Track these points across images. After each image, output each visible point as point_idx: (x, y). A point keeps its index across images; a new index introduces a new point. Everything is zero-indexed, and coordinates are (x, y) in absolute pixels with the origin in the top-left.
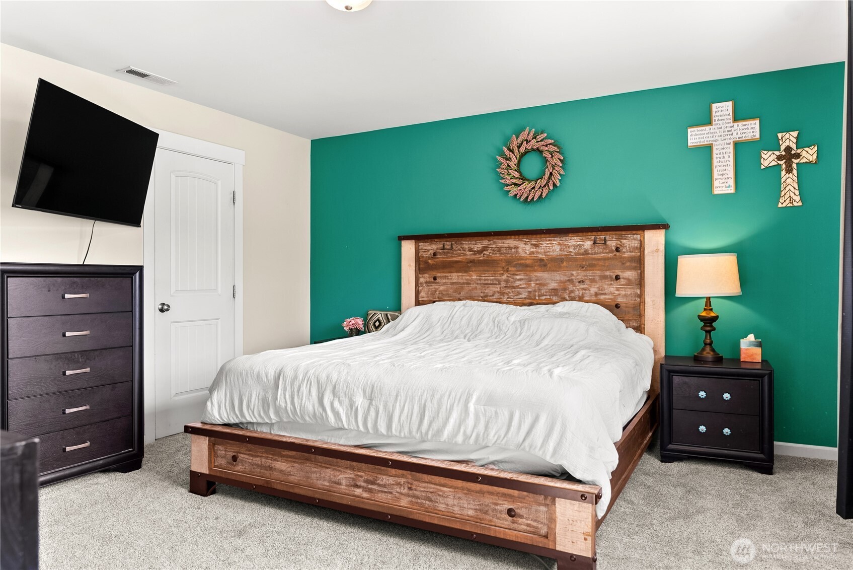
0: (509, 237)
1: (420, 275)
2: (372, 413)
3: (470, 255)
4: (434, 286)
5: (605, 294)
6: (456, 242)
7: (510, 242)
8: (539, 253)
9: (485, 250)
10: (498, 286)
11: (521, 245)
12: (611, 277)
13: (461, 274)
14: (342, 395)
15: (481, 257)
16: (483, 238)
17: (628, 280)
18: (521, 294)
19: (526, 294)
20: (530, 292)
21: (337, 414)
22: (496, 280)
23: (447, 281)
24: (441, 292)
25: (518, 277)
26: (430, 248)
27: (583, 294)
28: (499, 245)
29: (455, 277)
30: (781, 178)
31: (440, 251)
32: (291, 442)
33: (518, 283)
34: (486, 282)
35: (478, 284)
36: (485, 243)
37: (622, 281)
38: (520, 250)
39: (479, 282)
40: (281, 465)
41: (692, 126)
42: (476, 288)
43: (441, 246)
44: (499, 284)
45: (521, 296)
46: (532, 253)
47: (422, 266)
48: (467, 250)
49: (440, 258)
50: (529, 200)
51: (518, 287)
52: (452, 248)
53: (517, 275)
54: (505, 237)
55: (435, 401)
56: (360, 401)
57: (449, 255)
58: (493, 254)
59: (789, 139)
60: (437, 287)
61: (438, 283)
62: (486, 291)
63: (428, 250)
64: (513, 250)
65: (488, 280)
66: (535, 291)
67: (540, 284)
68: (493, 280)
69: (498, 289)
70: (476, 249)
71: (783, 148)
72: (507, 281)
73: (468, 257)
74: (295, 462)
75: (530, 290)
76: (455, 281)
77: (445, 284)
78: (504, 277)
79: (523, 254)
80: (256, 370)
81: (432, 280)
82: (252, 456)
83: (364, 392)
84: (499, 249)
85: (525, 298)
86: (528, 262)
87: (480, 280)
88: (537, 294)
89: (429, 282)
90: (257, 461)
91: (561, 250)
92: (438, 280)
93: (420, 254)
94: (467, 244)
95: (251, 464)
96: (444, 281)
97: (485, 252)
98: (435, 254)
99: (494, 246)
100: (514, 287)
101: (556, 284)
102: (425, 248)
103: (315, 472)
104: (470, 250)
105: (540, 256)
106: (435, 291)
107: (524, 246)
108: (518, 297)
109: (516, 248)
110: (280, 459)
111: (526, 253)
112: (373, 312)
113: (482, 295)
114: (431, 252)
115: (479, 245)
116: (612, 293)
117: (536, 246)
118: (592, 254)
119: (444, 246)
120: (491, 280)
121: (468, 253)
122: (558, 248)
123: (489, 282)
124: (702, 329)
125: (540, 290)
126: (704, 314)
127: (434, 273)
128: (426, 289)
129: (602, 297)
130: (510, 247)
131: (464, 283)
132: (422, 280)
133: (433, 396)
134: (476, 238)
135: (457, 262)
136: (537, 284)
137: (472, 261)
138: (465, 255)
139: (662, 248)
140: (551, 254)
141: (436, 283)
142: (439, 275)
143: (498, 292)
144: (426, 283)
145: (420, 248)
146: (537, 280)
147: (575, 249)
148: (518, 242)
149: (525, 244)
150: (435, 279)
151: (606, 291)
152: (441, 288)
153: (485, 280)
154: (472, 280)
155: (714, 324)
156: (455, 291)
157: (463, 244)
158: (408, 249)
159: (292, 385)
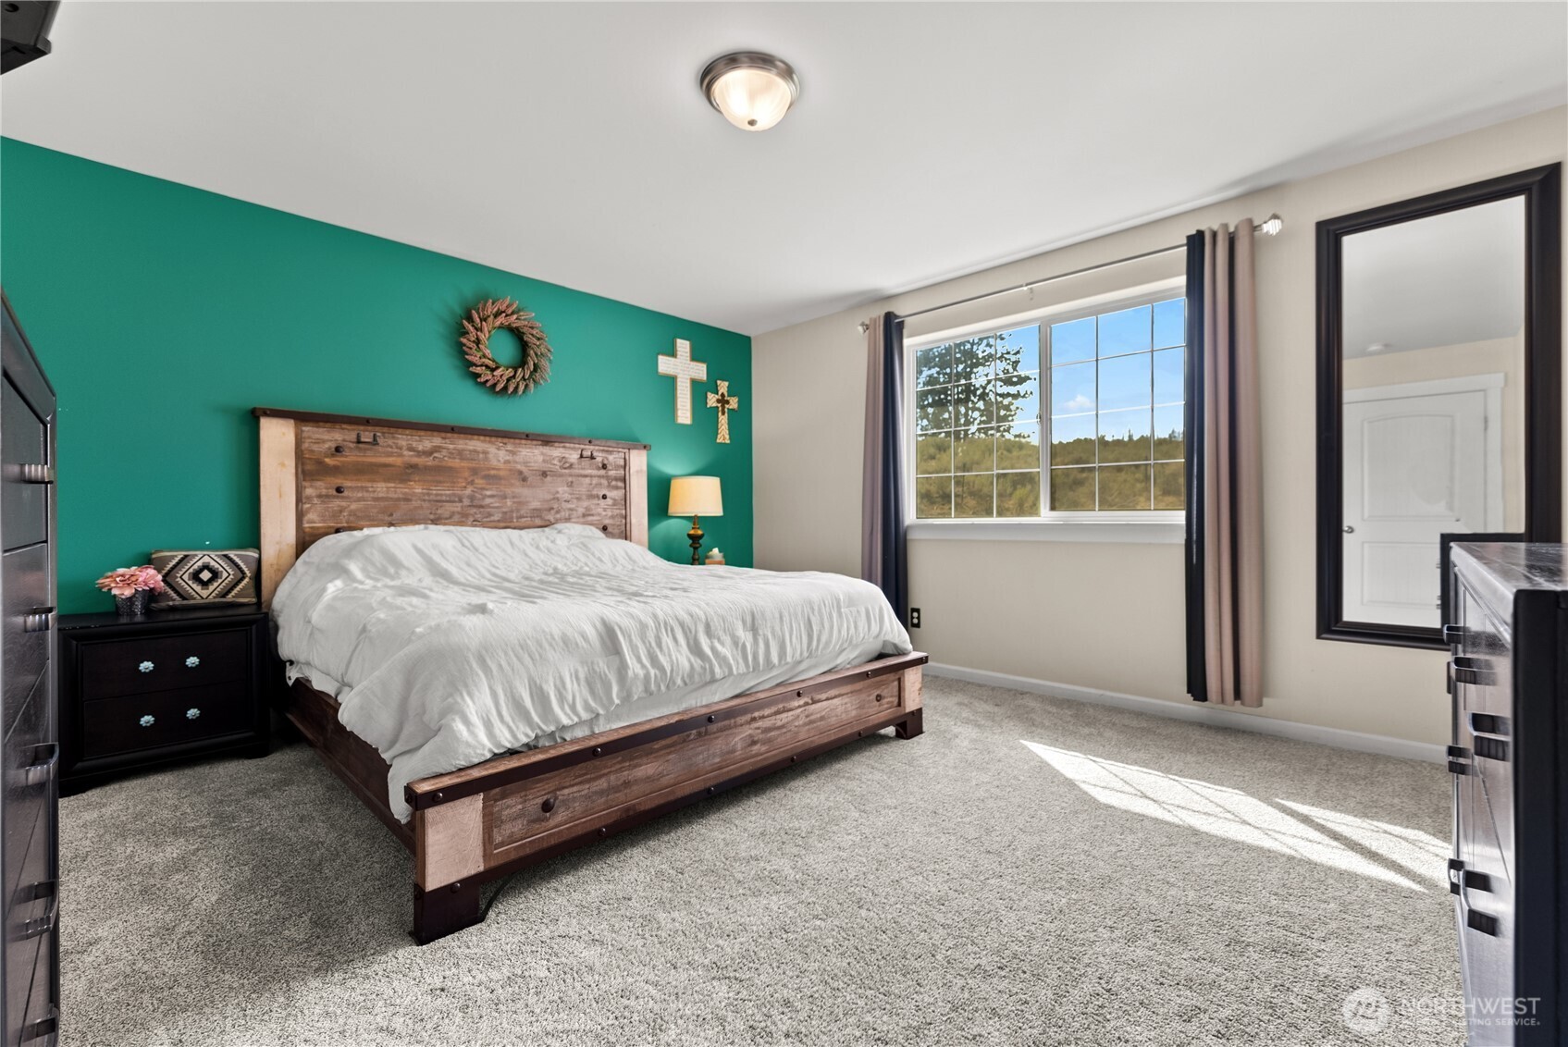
0: (476, 437)
1: (305, 484)
3: (412, 456)
4: (336, 504)
5: (592, 515)
6: (383, 433)
7: (476, 444)
8: (517, 463)
9: (436, 452)
10: (457, 504)
11: (492, 449)
12: (598, 496)
13: (393, 485)
14: (721, 633)
15: (429, 461)
16: (435, 434)
17: (615, 500)
18: (493, 515)
19: (500, 515)
20: (505, 513)
21: (723, 660)
22: (454, 495)
23: (366, 494)
24: (352, 513)
25: (488, 493)
26: (325, 438)
27: (569, 515)
28: (460, 447)
29: (382, 488)
30: (718, 418)
31: (352, 445)
32: (677, 722)
33: (488, 501)
34: (439, 498)
35: (424, 500)
36: (437, 441)
37: (609, 501)
38: (491, 456)
39: (427, 498)
40: (647, 769)
41: (663, 354)
42: (421, 507)
43: (353, 436)
44: (461, 501)
45: (492, 518)
46: (507, 462)
47: (308, 468)
48: (404, 447)
49: (351, 457)
50: (498, 389)
51: (488, 506)
52: (375, 442)
53: (487, 490)
54: (470, 436)
55: (816, 613)
57: (369, 453)
58: (450, 457)
59: (723, 387)
60: (344, 504)
61: (347, 497)
62: (439, 512)
63: (324, 441)
64: (481, 456)
65: (441, 495)
66: (512, 511)
67: (519, 503)
68: (449, 495)
69: (459, 509)
70: (420, 448)
71: (720, 393)
72: (472, 498)
73: (406, 459)
74: (669, 754)
75: (504, 510)
76: (381, 495)
77: (359, 500)
78: (468, 491)
79: (494, 463)
81: (335, 493)
83: (744, 622)
84: (460, 453)
85: (499, 521)
86: (502, 473)
87: (429, 494)
88: (515, 515)
89: (327, 496)
91: (544, 461)
92: (346, 494)
93: (306, 445)
94: (403, 439)
95: (588, 797)
96: (360, 495)
97: (436, 455)
98: (338, 449)
99: (451, 446)
100: (482, 507)
101: (539, 503)
102: (318, 436)
104: (411, 449)
105: (519, 467)
106: (341, 512)
107: (496, 451)
108: (488, 519)
109: (485, 453)
111: (499, 461)
112: (180, 555)
113: (432, 517)
114: (333, 445)
115: (428, 442)
116: (599, 515)
117: (513, 453)
118: (579, 469)
119: (358, 436)
120: (446, 495)
121: (406, 453)
122: (540, 458)
123: (444, 498)
124: (691, 546)
125: (518, 510)
126: (692, 532)
127: (339, 481)
128: (320, 507)
129: (590, 518)
130: (475, 451)
131: (398, 499)
132: (309, 491)
133: (813, 609)
134: (422, 433)
135: (386, 465)
136: (514, 502)
137: (413, 467)
138: (401, 455)
139: (645, 468)
140: (532, 464)
141: (343, 497)
142: (347, 484)
143: (459, 513)
144: (320, 496)
145: (305, 435)
146: (514, 497)
147: (560, 461)
148: (487, 446)
149: (498, 449)
150: (339, 490)
151: (593, 512)
152: (354, 506)
153: (437, 495)
154: (414, 494)
155: (701, 541)
156: (383, 511)
157: (398, 439)
158: (277, 438)
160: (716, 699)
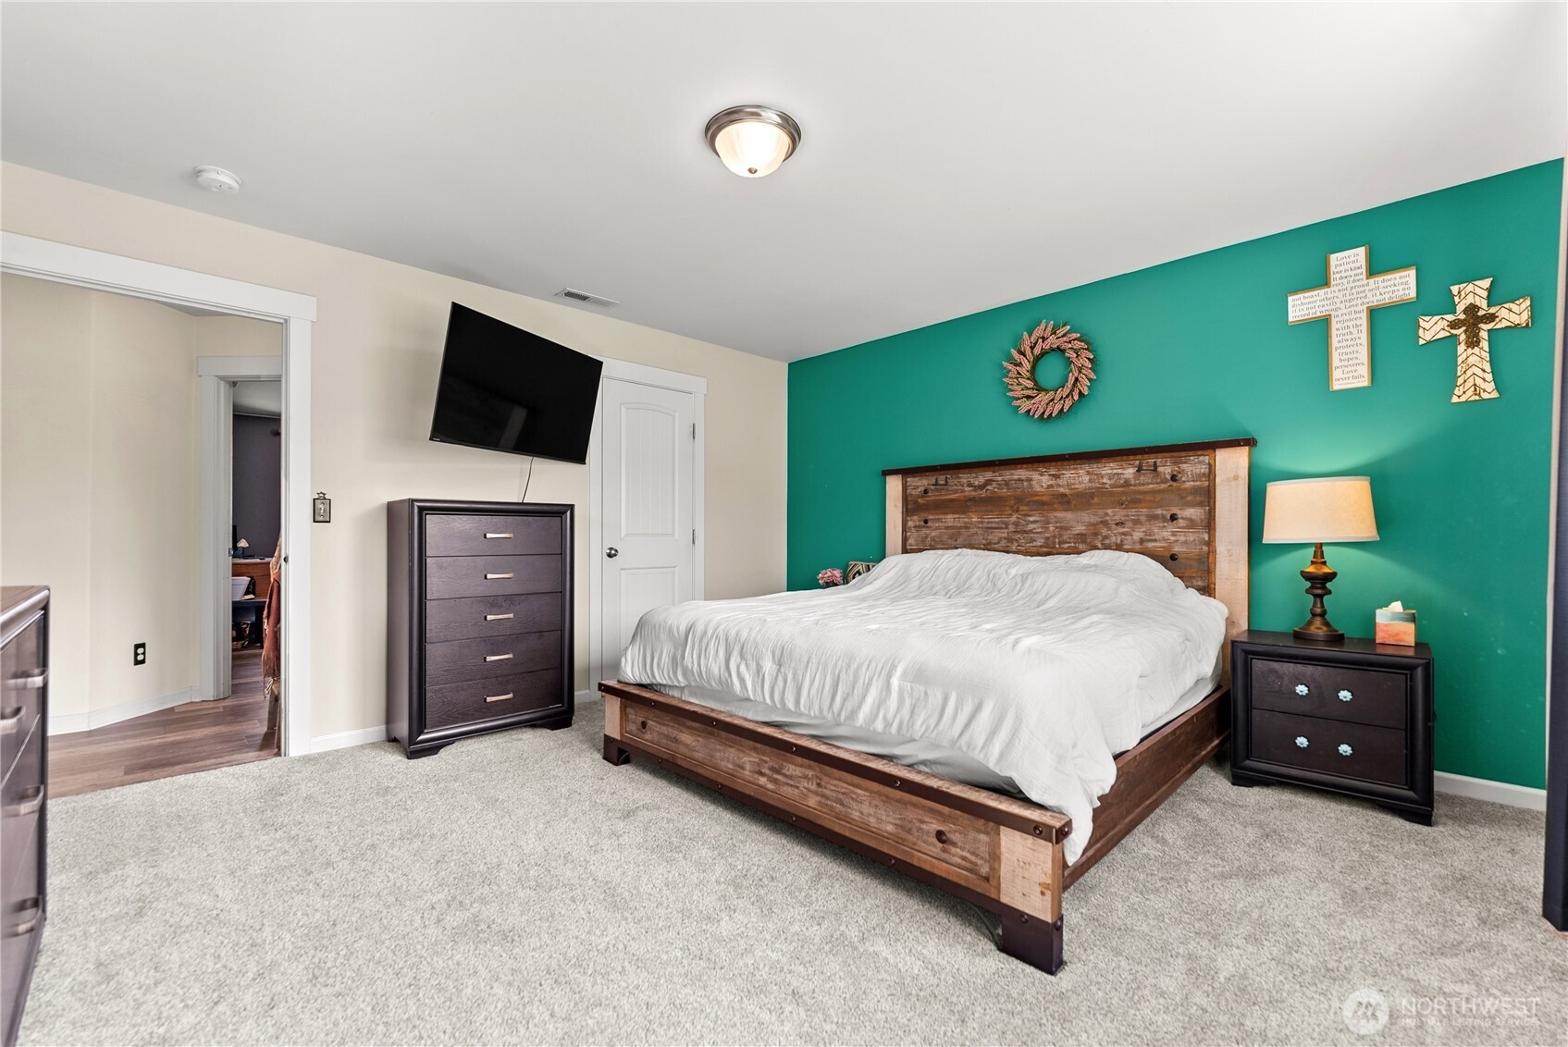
0: (1019, 466)
1: (908, 518)
2: (780, 682)
3: (970, 491)
4: (925, 531)
5: (1155, 540)
6: (952, 475)
7: (1021, 473)
8: (1060, 486)
9: (988, 485)
10: (1004, 530)
11: (1036, 476)
12: (1164, 517)
13: (957, 516)
14: (749, 657)
15: (983, 493)
16: (986, 469)
17: (1191, 520)
18: (1035, 541)
19: (1043, 540)
20: (1047, 538)
21: (742, 681)
22: (1002, 522)
23: (941, 524)
24: (933, 539)
25: (1031, 519)
26: (920, 483)
27: (1122, 541)
28: (1006, 478)
29: (950, 519)
30: (1456, 357)
31: (933, 487)
32: (694, 712)
33: (1031, 526)
34: (990, 525)
35: (979, 528)
36: (989, 475)
37: (1181, 522)
38: (1034, 483)
39: (980, 525)
40: (687, 738)
41: (1295, 292)
42: (977, 534)
43: (933, 480)
44: (1007, 528)
45: (1035, 544)
46: (1051, 486)
47: (910, 506)
48: (965, 484)
49: (932, 496)
50: (1045, 417)
51: (1031, 531)
52: (947, 483)
53: (1030, 516)
54: (1014, 466)
55: (851, 672)
56: (768, 666)
57: (943, 492)
58: (998, 489)
59: (1473, 293)
60: (928, 532)
61: (930, 527)
62: (990, 537)
63: (918, 487)
64: (1025, 483)
65: (991, 523)
66: (1054, 537)
67: (1061, 528)
68: (998, 523)
69: (1006, 535)
70: (976, 483)
71: (1460, 308)
72: (1016, 524)
73: (966, 494)
74: (699, 736)
75: (1047, 535)
76: (950, 524)
77: (938, 528)
78: (1013, 519)
79: (1038, 489)
80: (669, 623)
81: (922, 523)
82: (659, 723)
83: (773, 657)
84: (1007, 483)
85: (1041, 546)
86: (1044, 498)
87: (982, 522)
88: (1057, 540)
89: (919, 526)
90: (664, 730)
91: (1090, 481)
92: (929, 524)
93: (909, 491)
94: (965, 478)
95: (660, 734)
96: (937, 525)
97: (988, 488)
98: (926, 492)
99: (1000, 478)
100: (1026, 532)
101: (1084, 528)
102: (914, 484)
103: (720, 751)
104: (970, 485)
105: (1062, 490)
106: (927, 538)
107: (1039, 477)
108: (1031, 545)
109: (1030, 480)
110: (685, 730)
111: (1042, 486)
112: (854, 563)
113: (984, 542)
114: (922, 489)
115: (981, 478)
116: (1165, 540)
117: (1056, 477)
118: (1135, 485)
119: (937, 480)
120: (995, 522)
121: (967, 489)
122: (1086, 478)
123: (994, 525)
124: (1308, 591)
125: (1061, 535)
126: (1311, 569)
127: (925, 515)
128: (915, 534)
129: (1150, 545)
130: (1020, 480)
131: (961, 528)
132: (910, 524)
134: (976, 470)
135: (952, 500)
136: (1057, 527)
137: (972, 499)
138: (963, 491)
139: (1244, 473)
140: (1077, 486)
141: (927, 527)
142: (931, 517)
143: (1005, 538)
144: (915, 527)
145: (908, 484)
146: (1056, 522)
147: (1110, 479)
148: (1031, 473)
149: (1041, 475)
150: (926, 522)
151: (1157, 537)
152: (933, 534)
153: (988, 523)
154: (971, 523)
155: (1329, 585)
156: (951, 538)
157: (961, 478)
158: (894, 486)
159: (701, 641)
160: (750, 716)
